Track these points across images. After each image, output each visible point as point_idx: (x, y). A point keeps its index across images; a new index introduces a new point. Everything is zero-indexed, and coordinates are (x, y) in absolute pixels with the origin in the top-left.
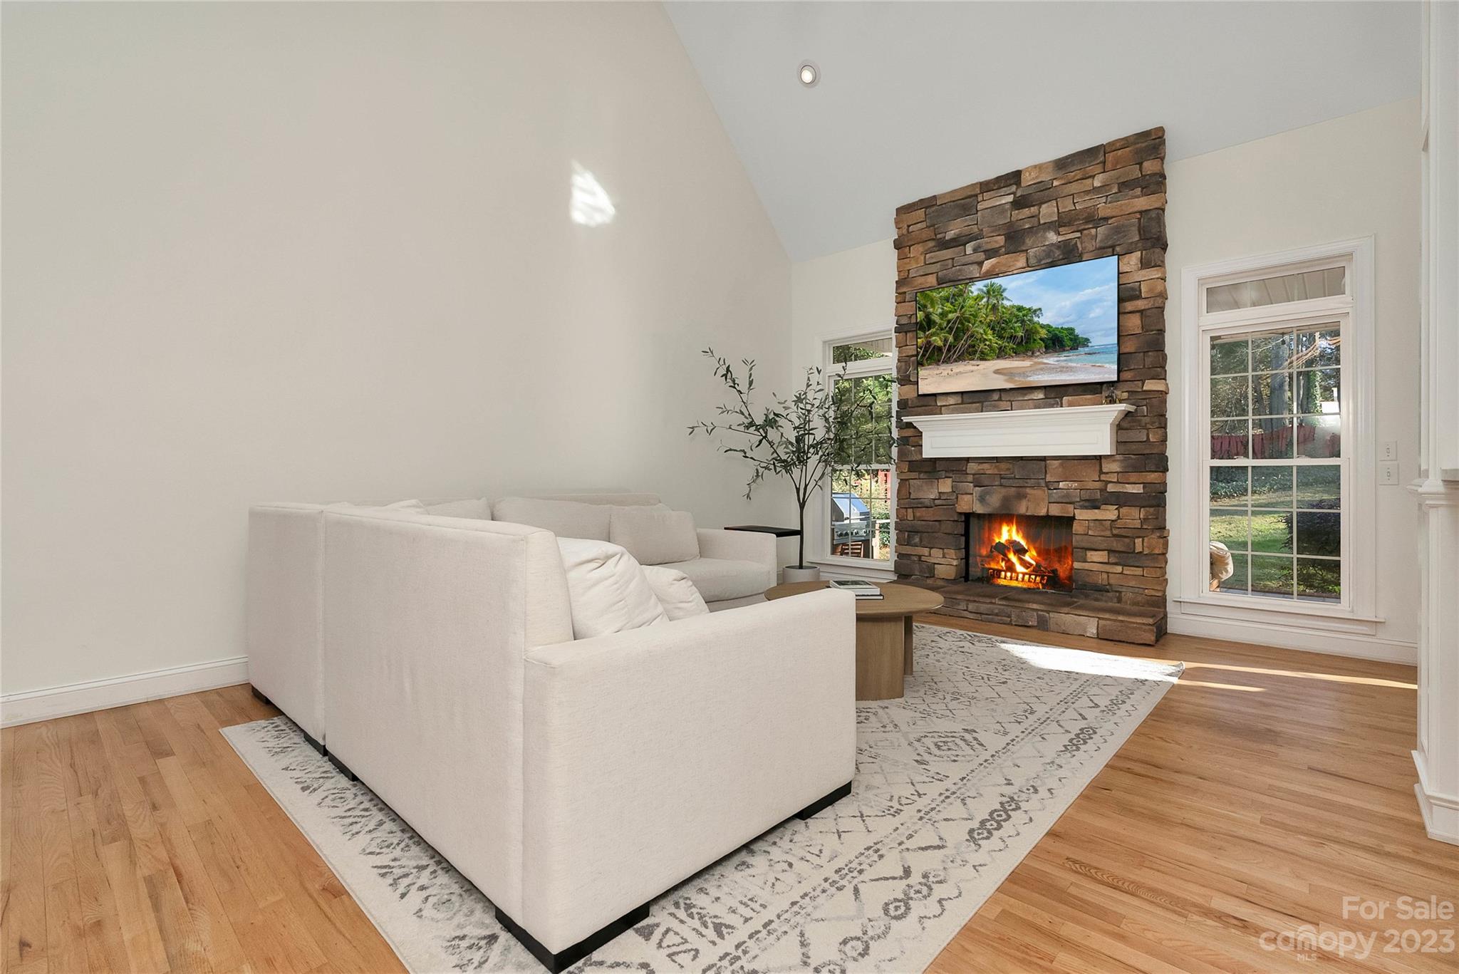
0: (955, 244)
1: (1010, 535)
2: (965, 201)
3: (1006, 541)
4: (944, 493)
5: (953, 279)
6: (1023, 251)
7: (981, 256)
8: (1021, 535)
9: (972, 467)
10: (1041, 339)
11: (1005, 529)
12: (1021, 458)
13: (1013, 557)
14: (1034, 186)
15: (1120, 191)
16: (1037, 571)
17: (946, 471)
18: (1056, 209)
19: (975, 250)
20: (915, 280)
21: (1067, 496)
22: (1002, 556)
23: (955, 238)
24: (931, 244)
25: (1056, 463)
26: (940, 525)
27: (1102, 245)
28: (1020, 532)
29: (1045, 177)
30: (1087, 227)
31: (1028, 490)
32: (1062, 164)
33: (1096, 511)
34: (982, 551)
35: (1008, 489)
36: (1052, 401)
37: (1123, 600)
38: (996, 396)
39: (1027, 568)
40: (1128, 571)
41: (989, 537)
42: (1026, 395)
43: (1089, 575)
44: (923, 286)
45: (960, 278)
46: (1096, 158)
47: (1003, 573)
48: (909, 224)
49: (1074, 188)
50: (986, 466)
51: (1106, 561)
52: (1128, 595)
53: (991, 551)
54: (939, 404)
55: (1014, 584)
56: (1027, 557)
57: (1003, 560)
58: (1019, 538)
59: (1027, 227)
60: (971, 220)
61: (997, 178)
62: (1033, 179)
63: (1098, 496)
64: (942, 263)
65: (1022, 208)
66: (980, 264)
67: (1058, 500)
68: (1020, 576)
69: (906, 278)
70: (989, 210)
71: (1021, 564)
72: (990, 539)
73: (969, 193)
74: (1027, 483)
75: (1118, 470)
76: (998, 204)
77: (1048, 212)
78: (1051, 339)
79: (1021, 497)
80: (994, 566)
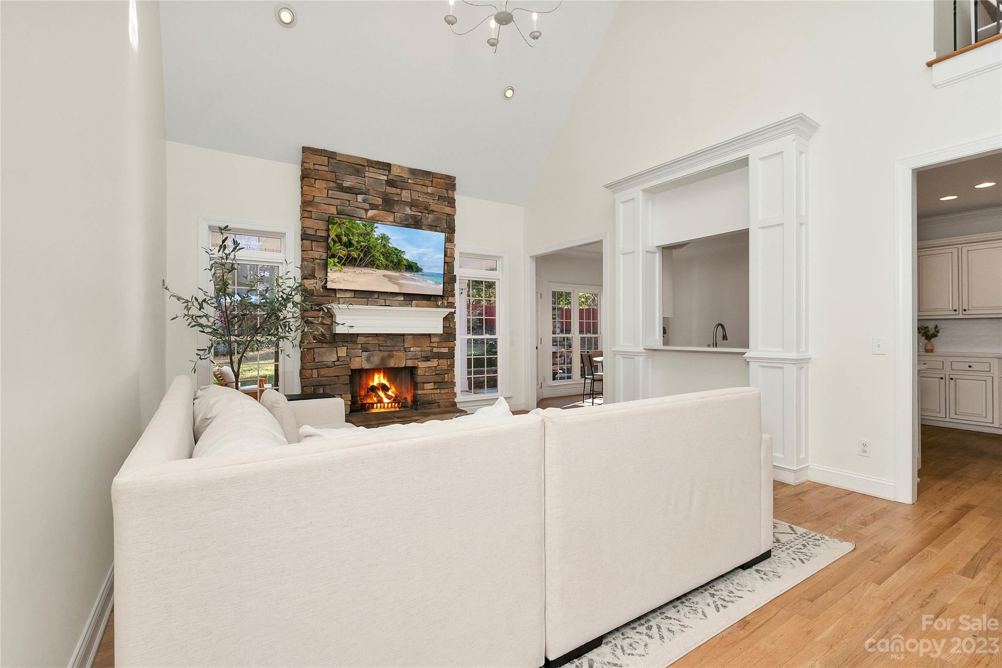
0: (350, 192)
1: (380, 380)
2: (359, 166)
3: (377, 384)
4: (341, 357)
5: (349, 214)
6: (392, 212)
7: (368, 207)
8: (386, 379)
9: (361, 340)
10: (404, 265)
11: (376, 376)
12: (391, 334)
13: (381, 394)
14: (399, 177)
15: (438, 200)
16: (395, 400)
17: (342, 342)
18: (410, 196)
19: (364, 201)
20: (319, 205)
21: (415, 355)
22: (374, 394)
23: (350, 188)
24: (332, 185)
25: (410, 337)
26: (339, 379)
27: (432, 224)
28: (386, 378)
29: (405, 175)
30: (425, 212)
31: (395, 353)
32: (413, 172)
33: (429, 362)
34: (361, 392)
35: (384, 352)
36: (408, 302)
37: (441, 406)
38: (376, 296)
39: (390, 399)
40: (443, 391)
41: (366, 383)
42: (394, 297)
43: (426, 397)
44: (326, 212)
45: (355, 215)
46: (429, 178)
47: (375, 405)
48: (315, 163)
49: (418, 188)
50: (370, 338)
51: (433, 388)
52: (442, 404)
53: (368, 392)
54: (337, 296)
55: (383, 410)
56: (390, 393)
57: (375, 396)
58: (384, 381)
59: (396, 199)
60: (361, 180)
61: (378, 161)
62: (398, 173)
63: (429, 354)
64: (342, 201)
65: (392, 187)
66: (366, 210)
67: (412, 358)
68: (386, 405)
69: (311, 201)
70: (373, 179)
71: (386, 397)
72: (367, 384)
73: (361, 163)
74: (394, 348)
75: (438, 341)
76: (379, 178)
77: (406, 195)
78: (408, 266)
79: (391, 356)
80: (369, 401)
